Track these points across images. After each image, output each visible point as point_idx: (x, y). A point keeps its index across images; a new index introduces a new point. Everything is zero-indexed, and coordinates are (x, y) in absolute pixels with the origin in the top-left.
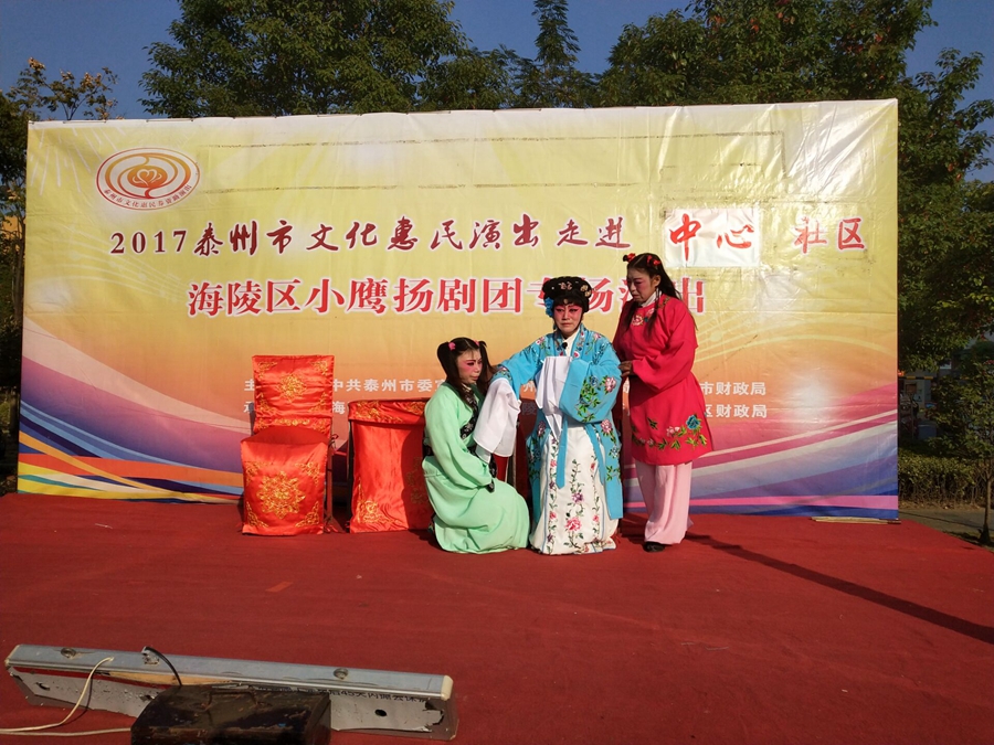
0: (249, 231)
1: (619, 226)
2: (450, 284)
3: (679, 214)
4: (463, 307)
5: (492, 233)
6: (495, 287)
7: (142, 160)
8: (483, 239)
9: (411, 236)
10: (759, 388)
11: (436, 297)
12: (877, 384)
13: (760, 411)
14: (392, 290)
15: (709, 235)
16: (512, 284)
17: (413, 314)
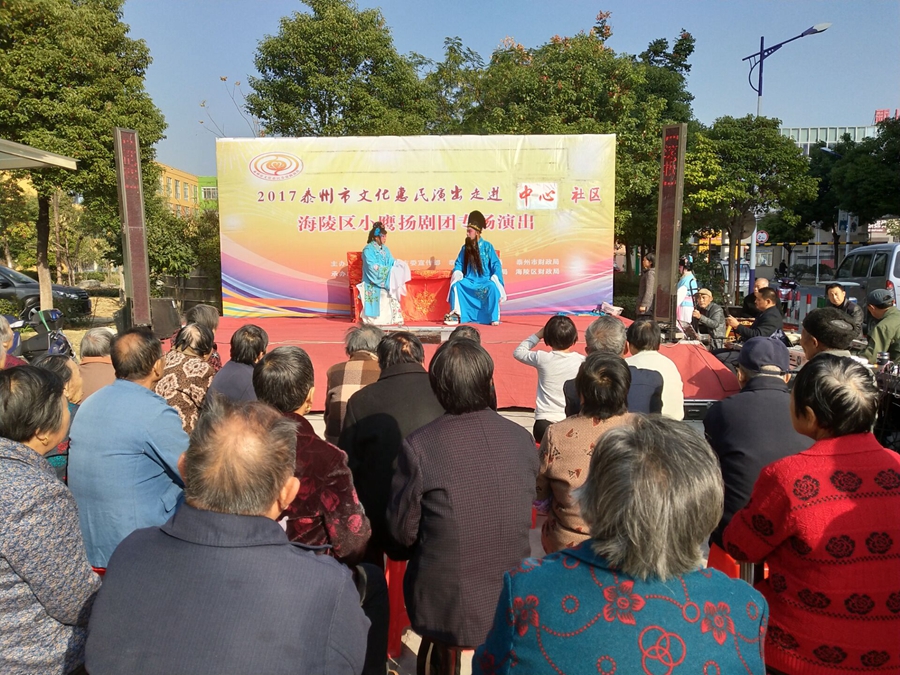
0: (329, 192)
1: (497, 191)
2: (424, 218)
3: (524, 185)
4: (430, 228)
5: (442, 195)
6: (444, 219)
7: (274, 158)
8: (437, 197)
9: (405, 195)
10: (556, 262)
11: (417, 224)
12: (604, 259)
13: (556, 271)
14: (398, 220)
15: (536, 195)
16: (451, 217)
17: (407, 231)
